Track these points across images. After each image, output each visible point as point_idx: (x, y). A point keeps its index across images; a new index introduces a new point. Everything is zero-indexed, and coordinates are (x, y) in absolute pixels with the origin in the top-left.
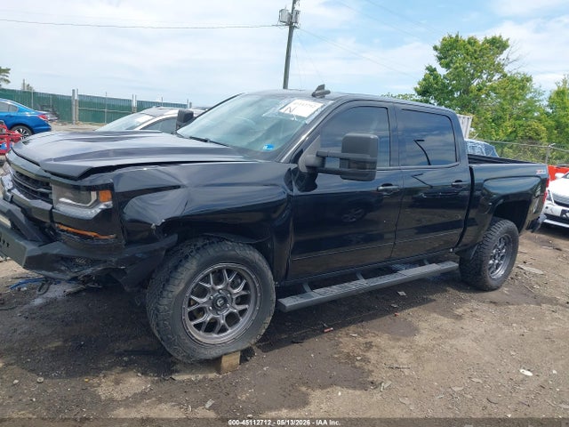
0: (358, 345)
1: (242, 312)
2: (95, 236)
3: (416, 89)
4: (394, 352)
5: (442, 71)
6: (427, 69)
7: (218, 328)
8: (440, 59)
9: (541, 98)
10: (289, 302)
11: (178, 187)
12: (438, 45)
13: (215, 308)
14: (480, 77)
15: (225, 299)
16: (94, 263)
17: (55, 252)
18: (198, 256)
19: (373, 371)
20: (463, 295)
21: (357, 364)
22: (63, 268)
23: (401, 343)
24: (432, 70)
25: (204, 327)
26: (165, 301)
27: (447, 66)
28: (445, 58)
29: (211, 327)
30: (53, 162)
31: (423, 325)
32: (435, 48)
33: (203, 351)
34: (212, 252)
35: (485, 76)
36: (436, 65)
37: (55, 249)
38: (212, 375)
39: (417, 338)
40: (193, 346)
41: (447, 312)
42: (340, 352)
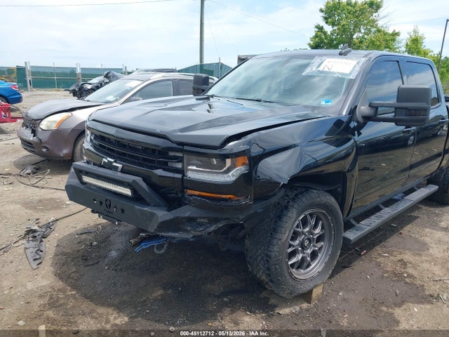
0: (393, 262)
1: (320, 249)
2: (230, 198)
3: (309, 44)
4: (426, 265)
5: (328, 29)
6: (316, 27)
7: (305, 264)
8: (326, 19)
9: (400, 45)
10: (352, 235)
11: (294, 146)
12: (323, 8)
13: (304, 248)
14: (360, 32)
15: (309, 239)
16: (216, 220)
17: (186, 216)
18: (296, 205)
19: (423, 286)
20: (437, 210)
21: (407, 280)
22: (189, 228)
23: (424, 258)
24: (320, 29)
25: (296, 266)
26: (276, 249)
27: (333, 24)
28: (330, 17)
29: (301, 265)
30: (180, 134)
31: (427, 240)
32: (321, 11)
33: (299, 286)
34: (305, 200)
35: (363, 31)
36: (323, 23)
37: (185, 212)
38: (305, 305)
39: (431, 251)
40: (294, 284)
41: (435, 226)
42: (387, 272)
